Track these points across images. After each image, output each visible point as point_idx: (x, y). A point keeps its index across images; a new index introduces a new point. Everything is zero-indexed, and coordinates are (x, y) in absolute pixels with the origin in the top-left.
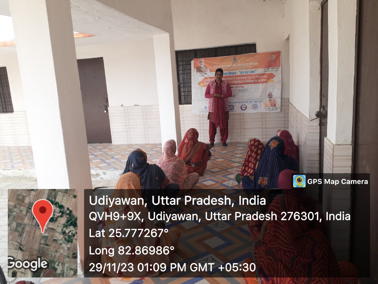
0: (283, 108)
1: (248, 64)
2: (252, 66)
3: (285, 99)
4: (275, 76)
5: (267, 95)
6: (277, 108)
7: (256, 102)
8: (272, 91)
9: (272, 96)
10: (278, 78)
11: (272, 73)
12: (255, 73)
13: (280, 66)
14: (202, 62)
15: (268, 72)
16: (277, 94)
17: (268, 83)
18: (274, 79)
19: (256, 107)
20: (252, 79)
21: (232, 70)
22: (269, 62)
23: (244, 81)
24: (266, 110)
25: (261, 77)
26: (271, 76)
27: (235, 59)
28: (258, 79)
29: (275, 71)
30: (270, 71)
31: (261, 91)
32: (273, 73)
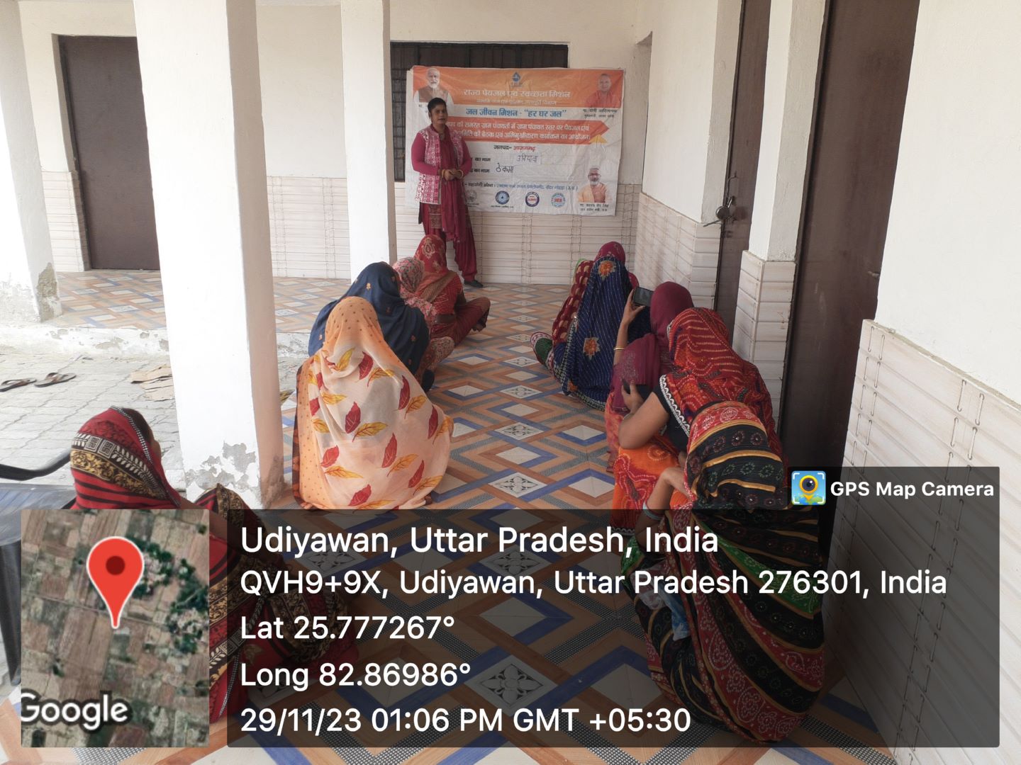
0: (621, 205)
1: (548, 94)
2: (556, 98)
3: (626, 185)
4: (607, 129)
5: (587, 174)
6: (607, 206)
7: (562, 188)
8: (598, 164)
9: (599, 177)
10: (613, 135)
11: (600, 122)
12: (564, 117)
13: (620, 107)
14: (435, 76)
15: (592, 119)
16: (609, 173)
17: (590, 143)
18: (605, 136)
19: (561, 200)
20: (555, 132)
21: (508, 104)
22: (595, 94)
23: (536, 135)
24: (582, 209)
25: (577, 128)
26: (600, 128)
27: (516, 77)
28: (569, 132)
29: (609, 116)
30: (598, 116)
31: (573, 163)
32: (603, 121)
